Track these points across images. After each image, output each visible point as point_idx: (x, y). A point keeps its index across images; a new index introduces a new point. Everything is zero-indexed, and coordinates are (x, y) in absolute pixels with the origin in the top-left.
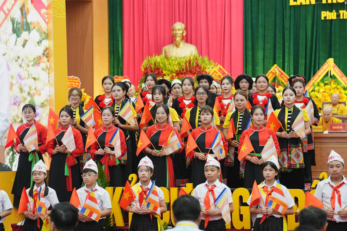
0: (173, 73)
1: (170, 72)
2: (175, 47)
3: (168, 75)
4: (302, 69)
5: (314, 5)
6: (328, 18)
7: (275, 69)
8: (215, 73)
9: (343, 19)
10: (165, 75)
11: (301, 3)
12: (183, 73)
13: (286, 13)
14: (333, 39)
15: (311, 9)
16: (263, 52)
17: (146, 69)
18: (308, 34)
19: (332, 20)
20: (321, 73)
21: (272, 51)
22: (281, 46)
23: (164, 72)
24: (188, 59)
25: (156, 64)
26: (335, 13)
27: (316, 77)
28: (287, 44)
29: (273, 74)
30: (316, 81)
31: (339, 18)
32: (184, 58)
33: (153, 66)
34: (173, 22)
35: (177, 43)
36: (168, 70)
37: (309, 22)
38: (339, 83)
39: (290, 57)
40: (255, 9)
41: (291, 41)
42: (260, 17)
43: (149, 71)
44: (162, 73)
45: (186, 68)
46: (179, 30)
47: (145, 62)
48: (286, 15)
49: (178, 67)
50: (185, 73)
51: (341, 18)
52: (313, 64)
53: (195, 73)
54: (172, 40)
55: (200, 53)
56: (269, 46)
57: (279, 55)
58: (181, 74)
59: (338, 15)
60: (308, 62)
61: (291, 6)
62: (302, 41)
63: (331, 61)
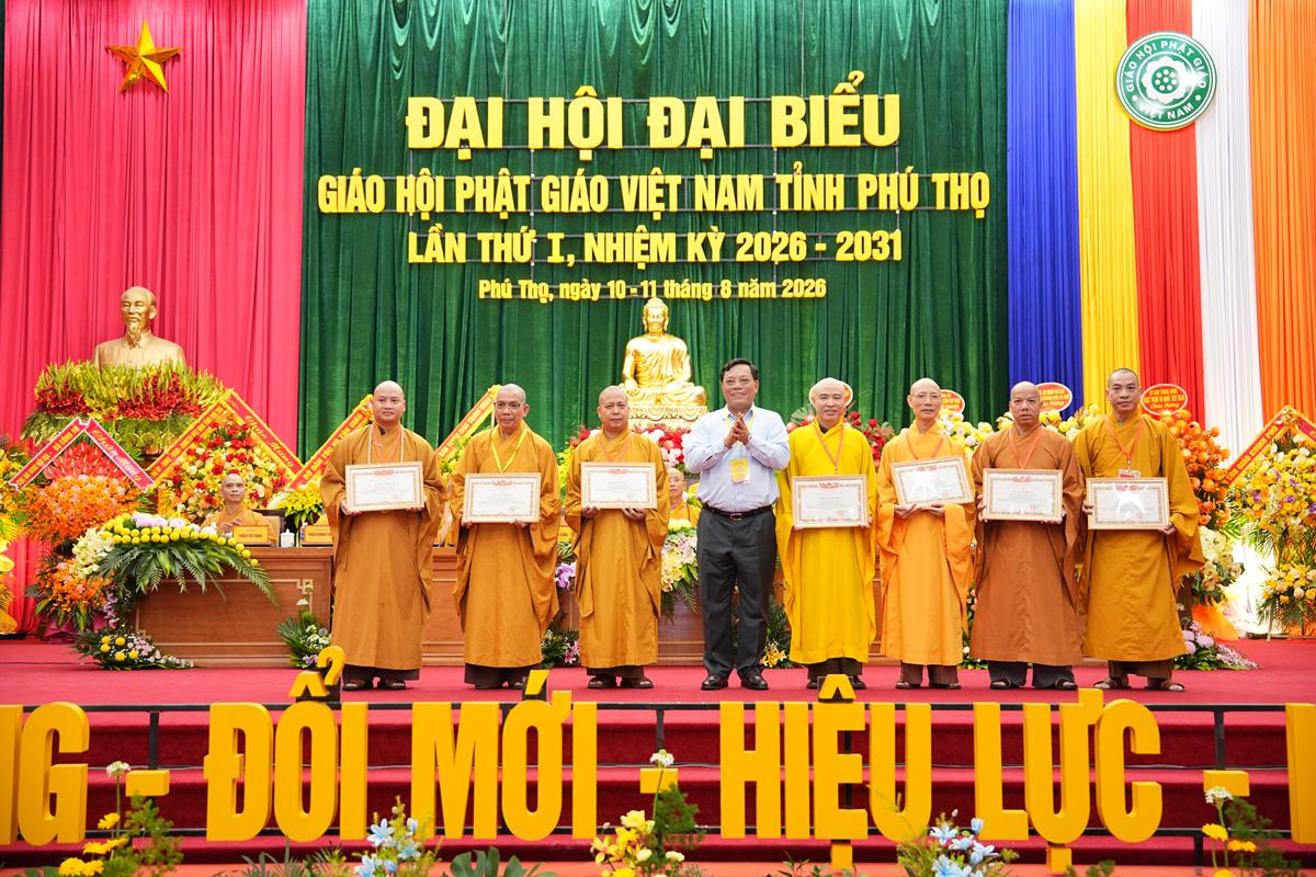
0: (113, 404)
1: (103, 403)
2: (126, 344)
3: (99, 409)
4: (434, 408)
5: (464, 264)
6: (493, 296)
8: (219, 409)
9: (527, 300)
10: (92, 411)
11: (434, 259)
12: (136, 406)
13: (400, 279)
14: (504, 343)
15: (455, 274)
16: (345, 366)
17: (42, 393)
18: (448, 330)
19: (502, 300)
21: (366, 366)
22: (388, 356)
23: (89, 402)
24: (155, 373)
25: (70, 384)
26: (510, 286)
28: (401, 351)
29: (364, 416)
30: (462, 435)
31: (517, 297)
32: (144, 370)
33: (59, 388)
35: (133, 337)
36: (97, 397)
37: (453, 302)
39: (408, 380)
40: (328, 267)
41: (411, 344)
42: (340, 287)
43: (49, 400)
44: (84, 404)
45: (144, 393)
46: (137, 304)
48: (400, 284)
49: (124, 392)
50: (141, 407)
51: (523, 296)
52: (459, 398)
53: (169, 408)
58: (133, 407)
59: (516, 291)
60: (448, 391)
61: (411, 264)
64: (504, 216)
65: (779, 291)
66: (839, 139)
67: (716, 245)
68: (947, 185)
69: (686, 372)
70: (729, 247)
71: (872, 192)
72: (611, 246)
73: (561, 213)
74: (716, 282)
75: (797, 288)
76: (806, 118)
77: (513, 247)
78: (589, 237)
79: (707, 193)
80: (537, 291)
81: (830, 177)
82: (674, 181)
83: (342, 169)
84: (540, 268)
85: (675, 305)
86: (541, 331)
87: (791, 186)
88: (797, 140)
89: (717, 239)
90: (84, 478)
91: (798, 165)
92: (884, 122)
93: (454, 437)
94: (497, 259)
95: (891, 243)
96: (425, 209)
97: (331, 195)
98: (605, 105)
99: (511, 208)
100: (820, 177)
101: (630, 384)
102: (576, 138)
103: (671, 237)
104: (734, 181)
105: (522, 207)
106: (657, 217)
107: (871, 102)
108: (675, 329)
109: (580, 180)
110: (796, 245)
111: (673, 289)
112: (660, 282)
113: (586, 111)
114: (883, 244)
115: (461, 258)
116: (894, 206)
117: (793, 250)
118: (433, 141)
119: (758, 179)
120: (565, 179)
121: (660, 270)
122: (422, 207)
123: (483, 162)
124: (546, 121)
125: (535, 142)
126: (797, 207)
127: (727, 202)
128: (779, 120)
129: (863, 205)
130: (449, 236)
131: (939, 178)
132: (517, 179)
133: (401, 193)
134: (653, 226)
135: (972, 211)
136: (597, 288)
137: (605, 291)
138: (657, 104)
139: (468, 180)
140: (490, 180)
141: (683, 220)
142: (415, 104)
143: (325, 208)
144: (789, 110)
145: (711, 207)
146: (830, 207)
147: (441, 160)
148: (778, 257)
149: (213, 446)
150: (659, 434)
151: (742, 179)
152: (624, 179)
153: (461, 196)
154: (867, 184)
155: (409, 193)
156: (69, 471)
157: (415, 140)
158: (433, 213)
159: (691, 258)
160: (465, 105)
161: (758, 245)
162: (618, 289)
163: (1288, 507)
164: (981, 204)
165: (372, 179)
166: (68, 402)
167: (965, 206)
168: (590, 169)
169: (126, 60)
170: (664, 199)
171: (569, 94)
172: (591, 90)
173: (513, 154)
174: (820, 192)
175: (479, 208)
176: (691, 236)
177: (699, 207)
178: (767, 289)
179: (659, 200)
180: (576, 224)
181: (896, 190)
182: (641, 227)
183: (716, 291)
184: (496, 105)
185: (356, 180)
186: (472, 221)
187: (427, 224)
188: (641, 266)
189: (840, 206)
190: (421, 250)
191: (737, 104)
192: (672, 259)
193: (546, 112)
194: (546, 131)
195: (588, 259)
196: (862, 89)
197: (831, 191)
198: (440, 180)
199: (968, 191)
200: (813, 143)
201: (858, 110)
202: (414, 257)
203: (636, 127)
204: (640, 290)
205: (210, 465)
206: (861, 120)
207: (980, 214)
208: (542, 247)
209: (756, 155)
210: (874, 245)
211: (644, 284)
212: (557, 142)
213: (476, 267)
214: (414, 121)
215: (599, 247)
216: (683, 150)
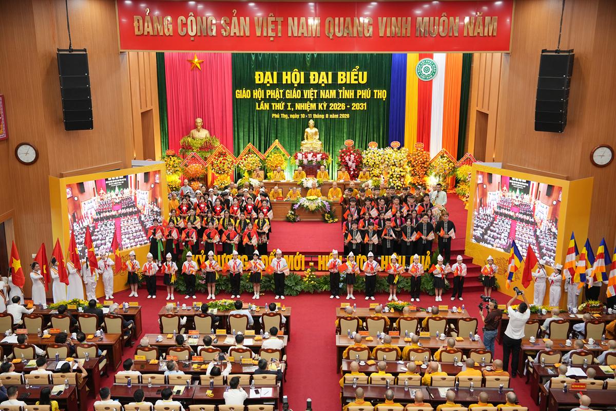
4: (263, 142)
7: (250, 145)
20: (272, 147)
21: (248, 132)
27: (270, 149)
28: (255, 129)
34: (195, 118)
37: (266, 119)
38: (280, 152)
47: (182, 141)
54: (195, 127)
55: (211, 135)
56: (246, 130)
57: (251, 138)
59: (280, 116)
62: (263, 128)
63: (277, 140)
64: (277, 99)
65: (339, 116)
66: (353, 82)
67: (325, 106)
68: (377, 93)
69: (318, 137)
70: (328, 107)
71: (360, 94)
72: (301, 106)
73: (290, 99)
74: (325, 114)
75: (343, 116)
76: (346, 77)
77: (280, 106)
78: (296, 104)
79: (323, 94)
80: (285, 116)
81: (351, 91)
82: (316, 91)
83: (241, 89)
84: (285, 111)
85: (316, 120)
86: (286, 125)
87: (342, 93)
88: (344, 82)
89: (325, 105)
90: (194, 165)
91: (344, 88)
92: (363, 78)
93: (267, 152)
94: (276, 109)
95: (364, 106)
96: (260, 97)
97: (239, 94)
98: (300, 73)
99: (279, 97)
100: (349, 91)
101: (306, 140)
102: (294, 81)
103: (315, 104)
104: (329, 91)
105: (281, 97)
106: (312, 99)
107: (361, 73)
108: (316, 126)
109: (294, 91)
110: (343, 106)
111: (315, 116)
112: (312, 114)
113: (296, 75)
114: (362, 106)
115: (268, 109)
116: (365, 98)
117: (342, 107)
118: (261, 82)
119: (335, 91)
120: (291, 91)
121: (312, 112)
122: (259, 97)
123: (273, 87)
124: (287, 77)
125: (284, 82)
126: (343, 98)
127: (327, 96)
128: (340, 77)
129: (358, 97)
130: (265, 104)
131: (375, 91)
132: (280, 91)
133: (254, 94)
134: (311, 102)
135: (382, 98)
136: (298, 116)
137: (300, 116)
138: (312, 73)
139: (269, 91)
140: (274, 91)
141: (318, 100)
142: (257, 73)
143: (237, 97)
144: (342, 75)
145: (324, 97)
146: (351, 97)
147: (263, 86)
148: (339, 109)
149: (219, 157)
150: (312, 154)
151: (331, 91)
152: (304, 91)
153: (268, 95)
154: (359, 92)
155: (256, 94)
156: (191, 164)
157: (257, 82)
158: (261, 98)
159: (319, 109)
160: (268, 74)
161: (334, 106)
162: (303, 116)
163: (440, 171)
164: (384, 97)
165: (248, 91)
166: (188, 147)
167: (381, 98)
168: (297, 88)
169: (192, 63)
170: (313, 96)
171: (292, 71)
172: (297, 70)
173: (279, 85)
174: (348, 94)
175: (272, 97)
176: (319, 104)
177: (321, 97)
178: (336, 116)
179: (312, 96)
180: (294, 101)
181: (365, 94)
182: (308, 102)
183: (325, 116)
184: (275, 73)
185: (244, 91)
186: (270, 100)
187: (261, 101)
188: (308, 111)
189: (353, 97)
190: (259, 107)
191: (330, 74)
192: (315, 109)
193: (287, 75)
194: (287, 79)
195: (296, 109)
196: (359, 70)
197: (351, 94)
198: (263, 91)
199: (382, 94)
200: (347, 83)
201: (357, 75)
202: (257, 109)
203: (307, 78)
204: (308, 116)
205: (219, 162)
206: (358, 77)
207: (384, 100)
208: (286, 106)
209: (335, 85)
210: (360, 106)
211: (309, 115)
212: (289, 82)
213: (271, 111)
214: (257, 77)
215: (299, 106)
216: (318, 84)
